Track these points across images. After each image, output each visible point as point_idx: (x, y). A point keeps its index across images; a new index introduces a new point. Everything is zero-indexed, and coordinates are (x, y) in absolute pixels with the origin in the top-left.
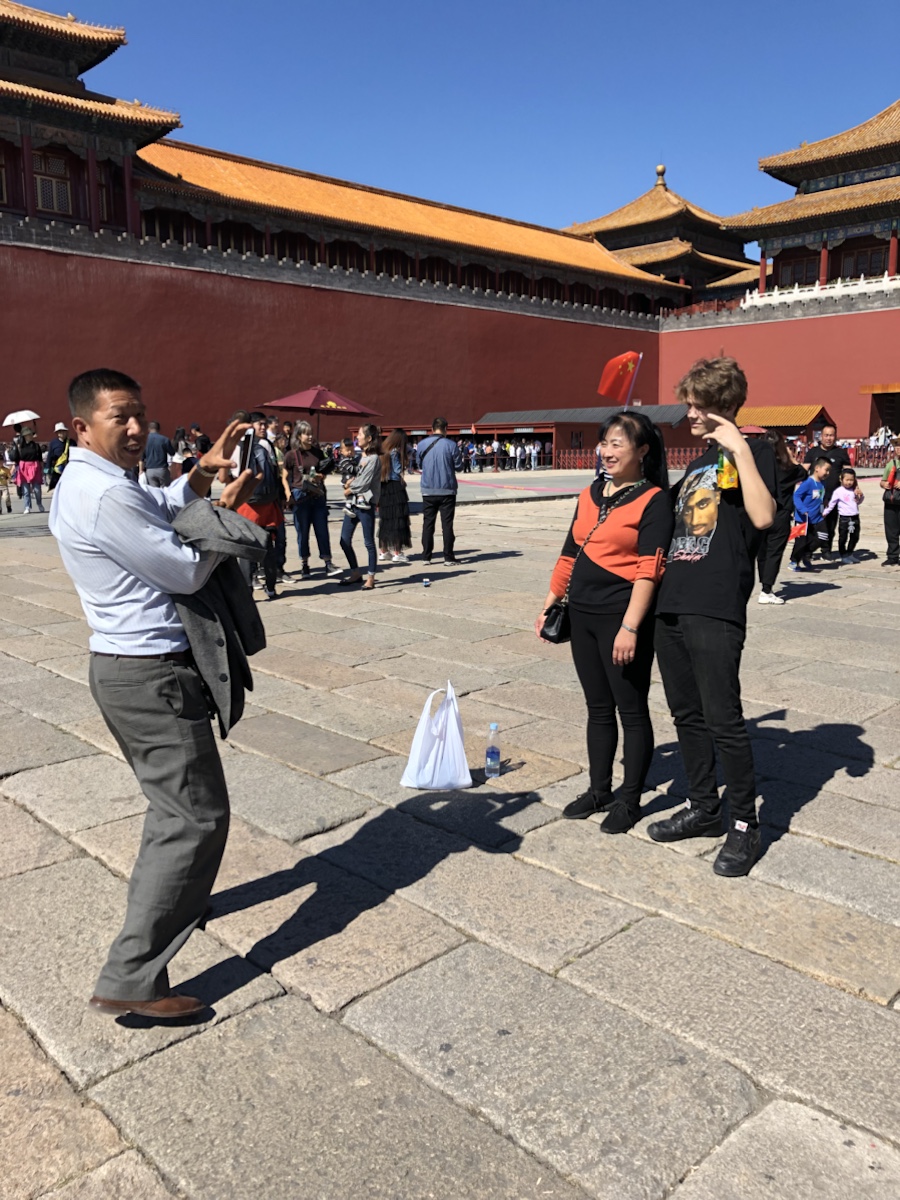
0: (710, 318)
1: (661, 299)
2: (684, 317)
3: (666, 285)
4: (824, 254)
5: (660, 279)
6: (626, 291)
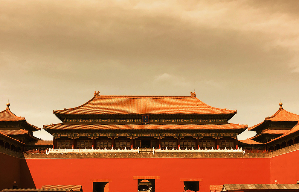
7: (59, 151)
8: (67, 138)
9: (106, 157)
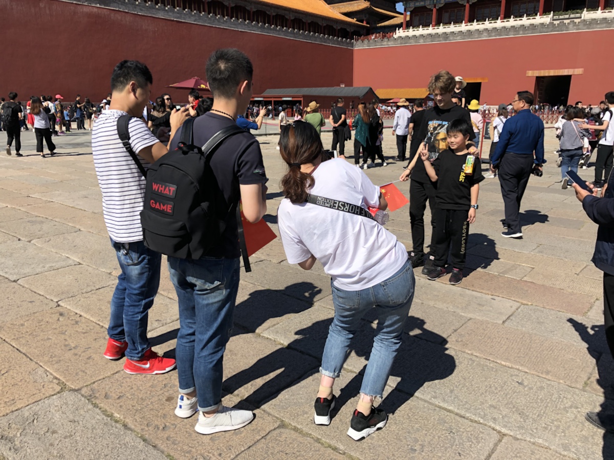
0: (378, 42)
1: (354, 31)
2: (366, 41)
3: (357, 24)
4: (434, 10)
5: (354, 21)
6: (337, 27)
7: (411, 32)
8: (424, 7)
9: (480, 38)
